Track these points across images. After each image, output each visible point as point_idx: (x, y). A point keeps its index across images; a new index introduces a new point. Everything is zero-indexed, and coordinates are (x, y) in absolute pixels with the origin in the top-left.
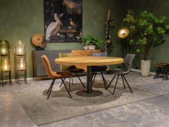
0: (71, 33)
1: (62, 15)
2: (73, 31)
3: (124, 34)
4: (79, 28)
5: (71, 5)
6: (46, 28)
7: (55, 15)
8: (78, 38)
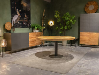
0: (25, 22)
1: (20, 10)
2: (26, 21)
3: (51, 24)
4: (29, 19)
5: (25, 5)
6: (12, 19)
7: (17, 10)
8: (29, 25)
